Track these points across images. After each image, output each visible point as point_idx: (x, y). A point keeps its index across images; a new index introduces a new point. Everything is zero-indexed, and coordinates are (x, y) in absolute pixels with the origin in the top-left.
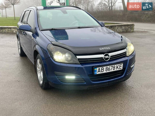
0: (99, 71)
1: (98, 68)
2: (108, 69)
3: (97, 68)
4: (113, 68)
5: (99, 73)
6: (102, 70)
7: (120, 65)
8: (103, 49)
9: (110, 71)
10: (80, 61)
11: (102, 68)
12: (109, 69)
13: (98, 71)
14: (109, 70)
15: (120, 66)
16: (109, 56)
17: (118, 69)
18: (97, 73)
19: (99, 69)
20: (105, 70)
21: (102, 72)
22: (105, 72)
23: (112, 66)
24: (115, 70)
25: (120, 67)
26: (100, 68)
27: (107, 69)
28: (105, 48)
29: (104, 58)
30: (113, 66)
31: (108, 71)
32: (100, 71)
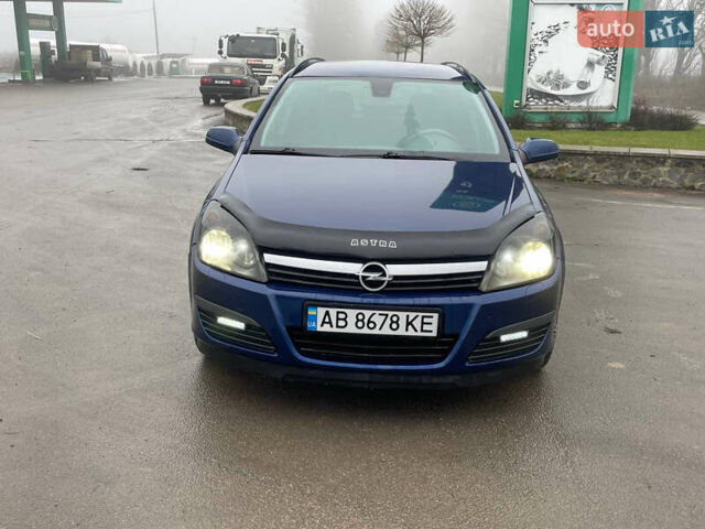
0: (327, 320)
1: (321, 311)
2: (366, 321)
3: (319, 309)
4: (388, 321)
5: (327, 328)
6: (338, 319)
7: (423, 317)
8: (364, 242)
9: (376, 331)
10: (269, 273)
11: (338, 313)
12: (369, 322)
13: (324, 322)
14: (371, 325)
15: (426, 320)
16: (384, 275)
17: (416, 330)
18: (319, 329)
19: (327, 313)
20: (351, 322)
21: (338, 326)
22: (351, 329)
23: (387, 315)
24: (401, 332)
25: (423, 323)
26: (333, 312)
27: (362, 320)
28: (374, 242)
29: (364, 278)
30: (390, 313)
31: (366, 331)
32: (330, 323)
